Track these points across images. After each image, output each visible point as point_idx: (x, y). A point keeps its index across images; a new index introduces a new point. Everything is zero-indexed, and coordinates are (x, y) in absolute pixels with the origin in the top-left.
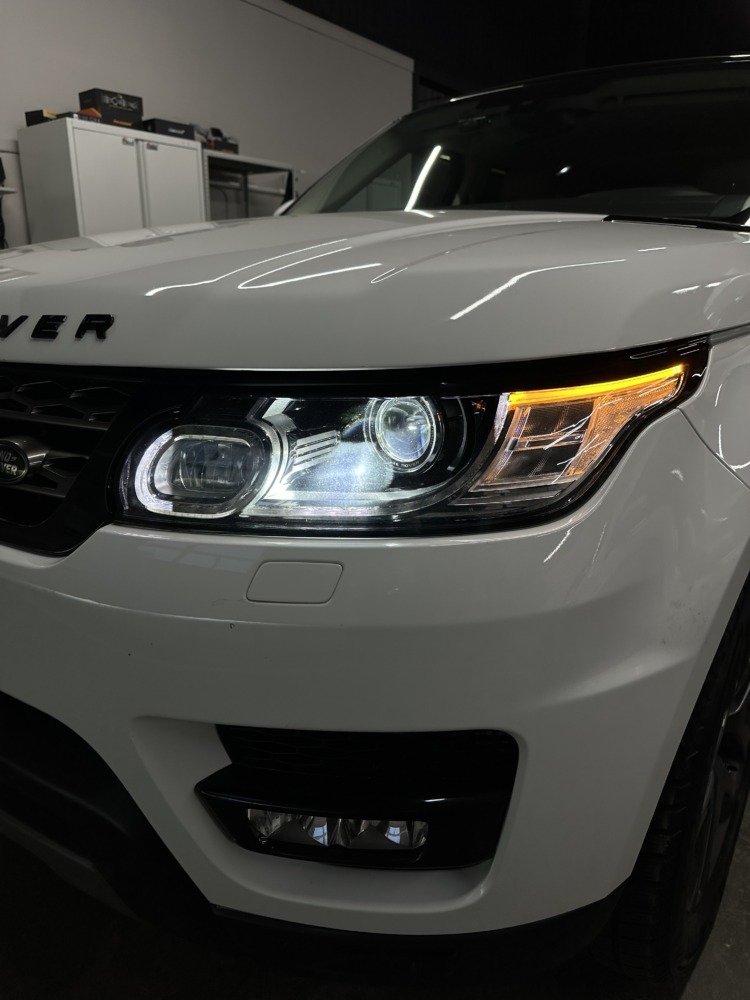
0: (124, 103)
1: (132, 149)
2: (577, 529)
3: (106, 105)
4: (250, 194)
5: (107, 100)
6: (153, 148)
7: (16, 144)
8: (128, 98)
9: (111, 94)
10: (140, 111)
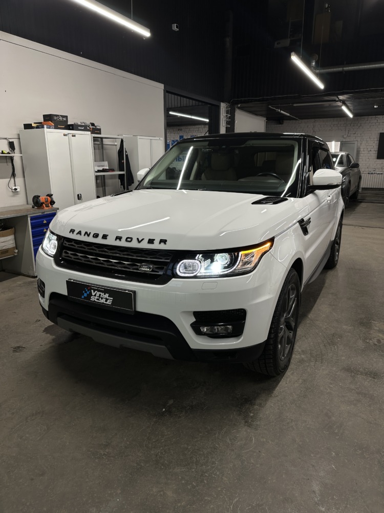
0: (61, 118)
1: (66, 137)
2: (254, 274)
3: (55, 120)
4: (104, 146)
5: (55, 118)
6: (74, 136)
7: (19, 135)
8: (62, 116)
9: (57, 116)
10: (67, 121)
